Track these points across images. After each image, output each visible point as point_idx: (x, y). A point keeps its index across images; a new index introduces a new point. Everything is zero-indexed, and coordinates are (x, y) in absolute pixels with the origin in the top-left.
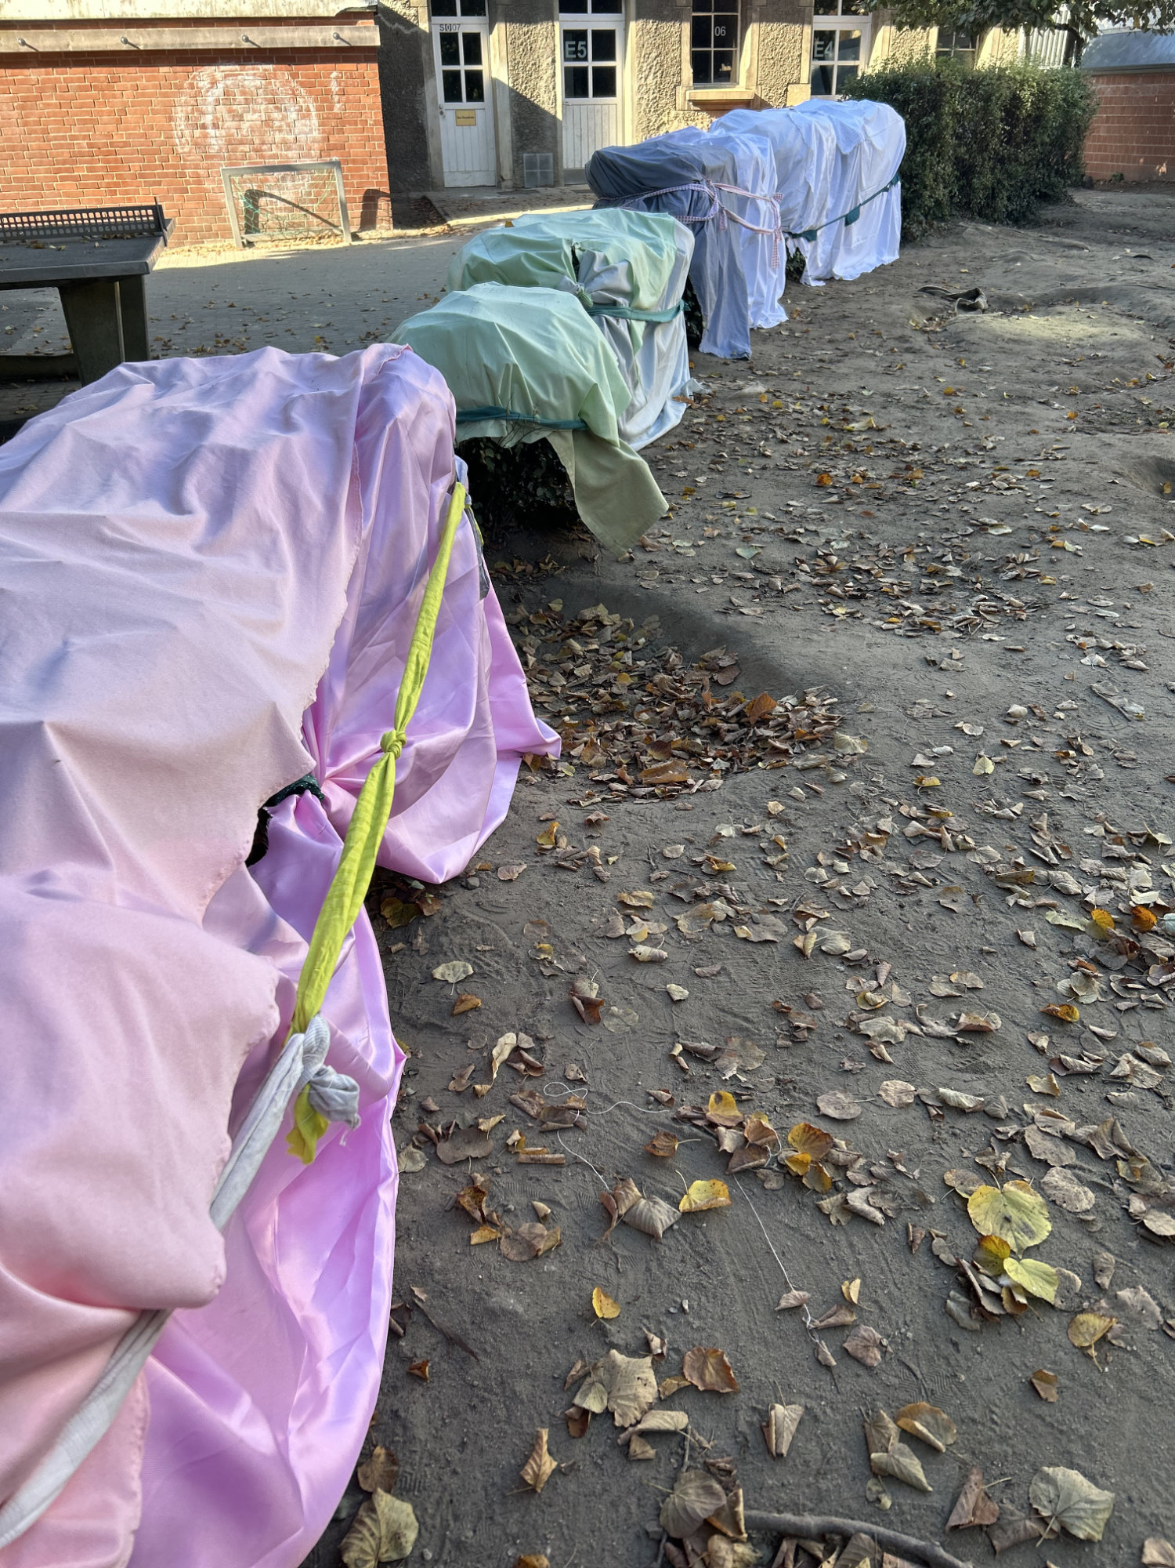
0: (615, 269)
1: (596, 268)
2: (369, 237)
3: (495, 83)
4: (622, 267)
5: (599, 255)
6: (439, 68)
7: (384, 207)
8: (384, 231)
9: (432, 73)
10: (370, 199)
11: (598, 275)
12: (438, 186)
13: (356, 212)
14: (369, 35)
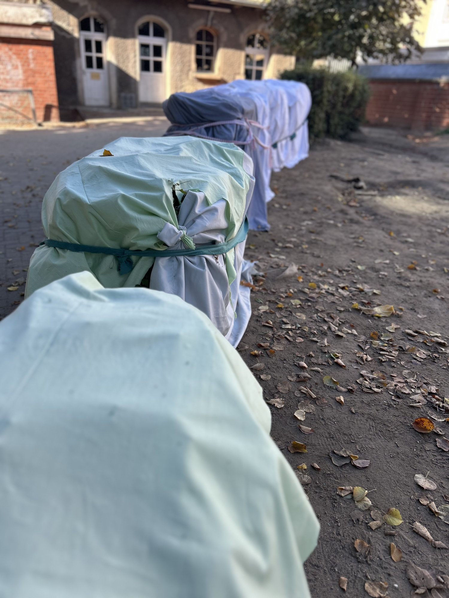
0: (215, 210)
1: (198, 210)
2: (47, 125)
3: (109, 63)
4: (221, 206)
5: (200, 196)
6: (83, 54)
7: (55, 113)
8: (54, 123)
9: (80, 55)
10: (48, 108)
11: (199, 216)
12: (82, 104)
13: (41, 114)
14: (49, 34)
